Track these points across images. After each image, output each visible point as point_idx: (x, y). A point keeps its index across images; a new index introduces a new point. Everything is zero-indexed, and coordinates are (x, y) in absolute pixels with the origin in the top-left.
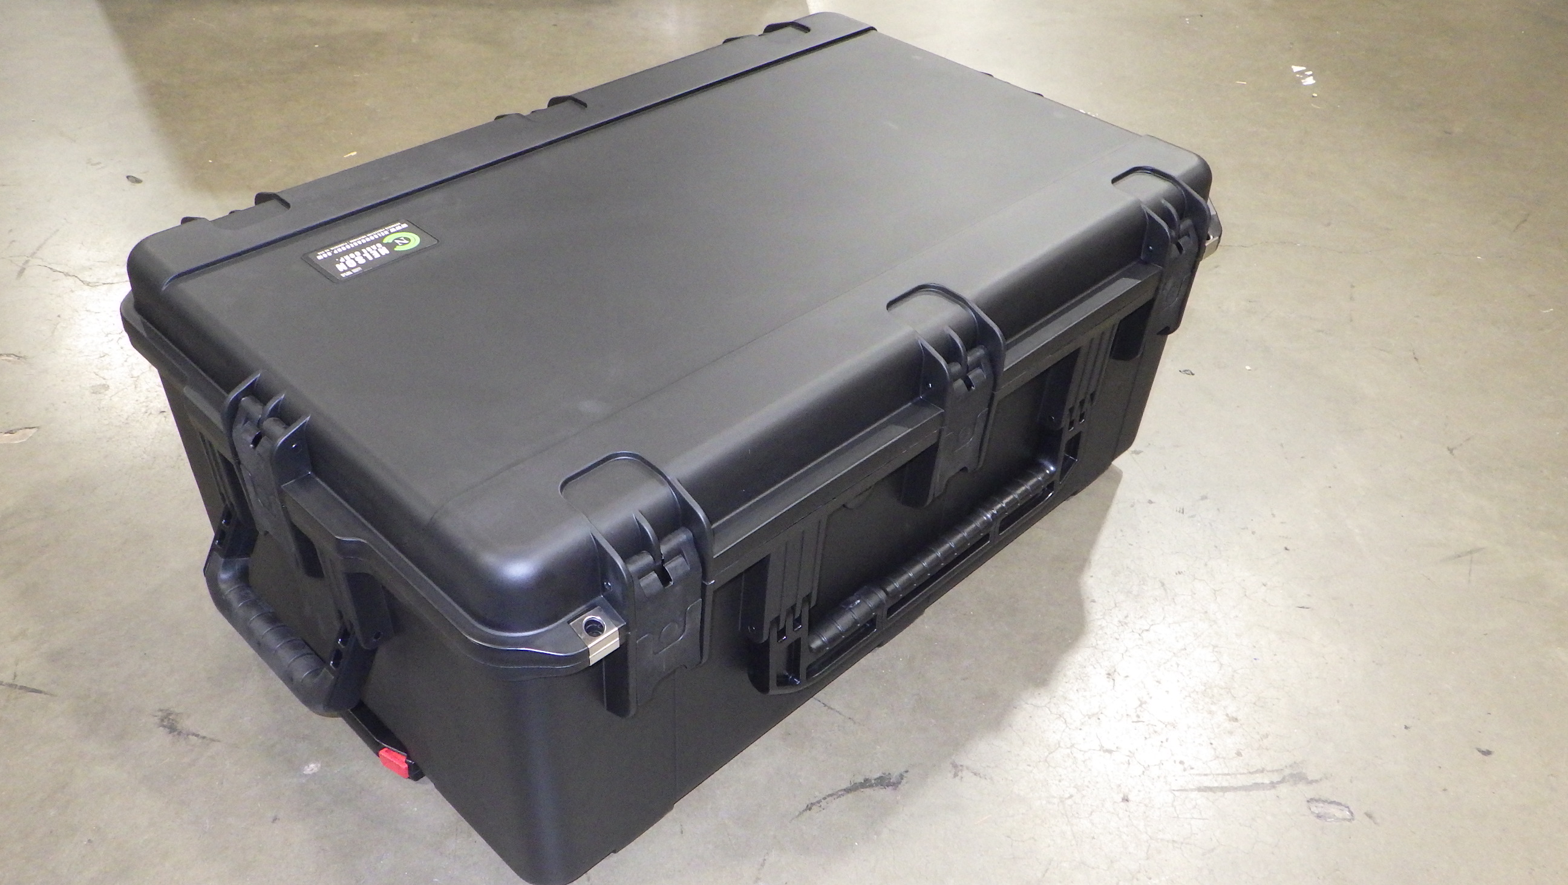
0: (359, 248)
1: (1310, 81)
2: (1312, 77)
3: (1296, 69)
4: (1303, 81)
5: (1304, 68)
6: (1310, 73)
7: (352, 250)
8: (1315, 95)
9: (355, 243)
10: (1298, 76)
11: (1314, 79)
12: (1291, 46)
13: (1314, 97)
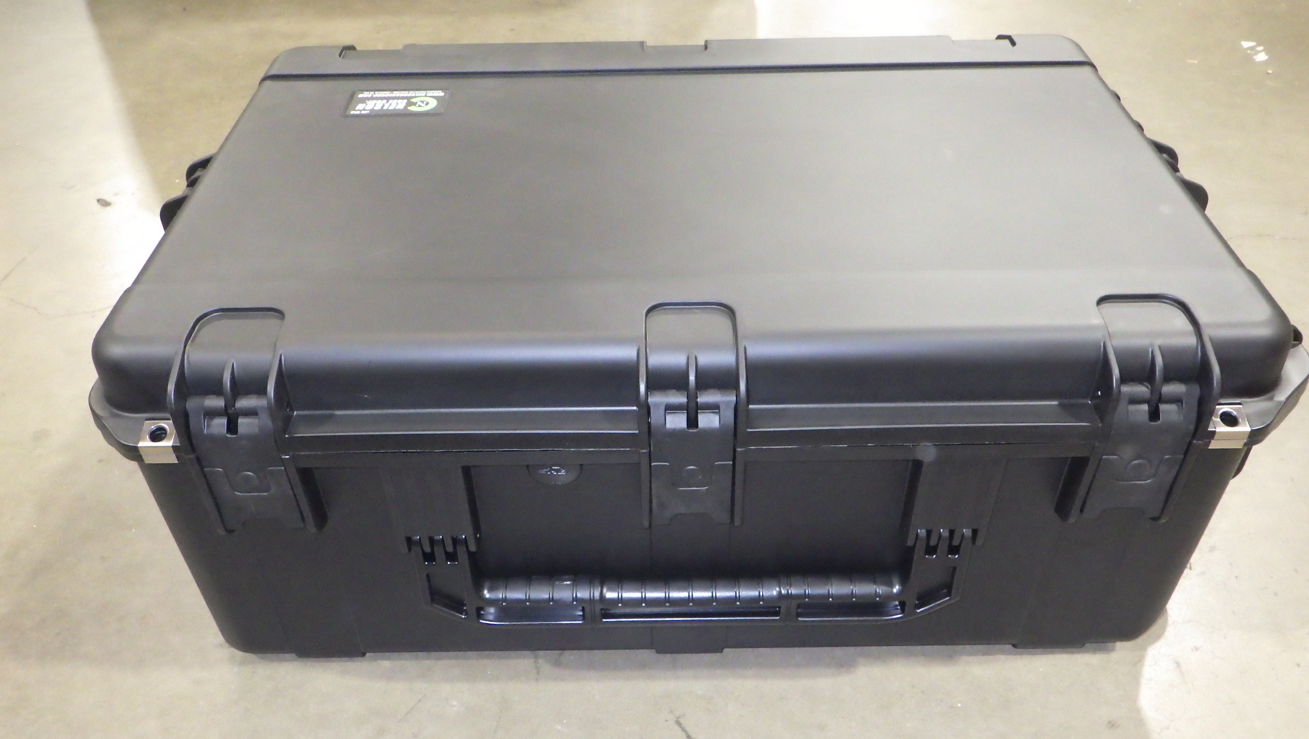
0: (388, 99)
1: (1262, 57)
2: (1263, 53)
3: (1246, 44)
4: (1255, 57)
5: (1254, 44)
6: (1261, 48)
7: (382, 99)
8: (1270, 71)
9: (378, 94)
10: (1249, 52)
11: (1266, 54)
12: (1238, 21)
13: (1268, 73)
